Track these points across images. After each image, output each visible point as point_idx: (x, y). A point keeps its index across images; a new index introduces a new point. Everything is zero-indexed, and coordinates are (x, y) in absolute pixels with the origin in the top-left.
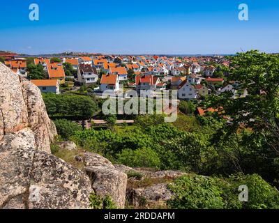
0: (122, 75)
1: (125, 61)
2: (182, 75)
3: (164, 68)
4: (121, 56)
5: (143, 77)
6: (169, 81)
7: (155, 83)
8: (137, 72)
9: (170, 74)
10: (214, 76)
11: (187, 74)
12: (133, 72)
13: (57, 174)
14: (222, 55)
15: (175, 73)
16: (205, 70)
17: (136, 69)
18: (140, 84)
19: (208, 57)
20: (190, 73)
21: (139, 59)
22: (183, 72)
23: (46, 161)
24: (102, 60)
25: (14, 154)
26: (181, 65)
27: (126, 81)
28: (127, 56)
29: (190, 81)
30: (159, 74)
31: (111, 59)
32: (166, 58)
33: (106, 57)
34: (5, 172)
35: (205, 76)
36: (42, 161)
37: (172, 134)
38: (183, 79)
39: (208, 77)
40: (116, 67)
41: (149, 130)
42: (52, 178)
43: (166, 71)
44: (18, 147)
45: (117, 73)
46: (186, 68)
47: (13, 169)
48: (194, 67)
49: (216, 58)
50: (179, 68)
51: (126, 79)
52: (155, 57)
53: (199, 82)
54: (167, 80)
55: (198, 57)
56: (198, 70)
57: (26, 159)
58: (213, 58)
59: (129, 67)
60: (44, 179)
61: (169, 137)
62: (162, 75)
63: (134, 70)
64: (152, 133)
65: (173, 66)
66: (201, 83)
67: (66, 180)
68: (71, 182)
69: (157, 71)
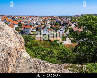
0: (16, 25)
1: (17, 18)
2: (42, 24)
3: (34, 22)
4: (15, 16)
5: (26, 25)
6: (37, 27)
7: (31, 28)
8: (23, 23)
9: (37, 24)
10: (55, 25)
11: (44, 24)
12: (21, 23)
13: (47, 67)
14: (57, 16)
15: (39, 24)
16: (51, 22)
17: (22, 22)
18: (25, 28)
19: (52, 17)
20: (45, 23)
21: (23, 17)
22: (42, 23)
23: (40, 62)
24: (6, 18)
25: (26, 60)
26: (41, 20)
27: (18, 28)
28: (17, 16)
29: (46, 27)
30: (32, 24)
31: (10, 18)
32: (35, 17)
33: (8, 17)
34: (26, 68)
35: (51, 25)
36: (39, 62)
37: (42, 50)
38: (43, 26)
39: (53, 25)
40: (13, 21)
41: (32, 49)
42: (45, 69)
43: (35, 23)
44: (26, 57)
45: (14, 24)
46: (44, 21)
47: (28, 67)
48: (47, 21)
49: (55, 17)
50: (41, 21)
51: (18, 27)
52: (30, 17)
53: (49, 27)
54: (36, 27)
55: (48, 17)
56: (48, 22)
57: (32, 62)
58: (54, 17)
59: (19, 21)
60: (42, 70)
61: (41, 51)
62: (34, 25)
63: (21, 22)
64: (34, 50)
65: (38, 20)
66: (50, 28)
67: (51, 69)
68: (53, 70)
69: (31, 23)
